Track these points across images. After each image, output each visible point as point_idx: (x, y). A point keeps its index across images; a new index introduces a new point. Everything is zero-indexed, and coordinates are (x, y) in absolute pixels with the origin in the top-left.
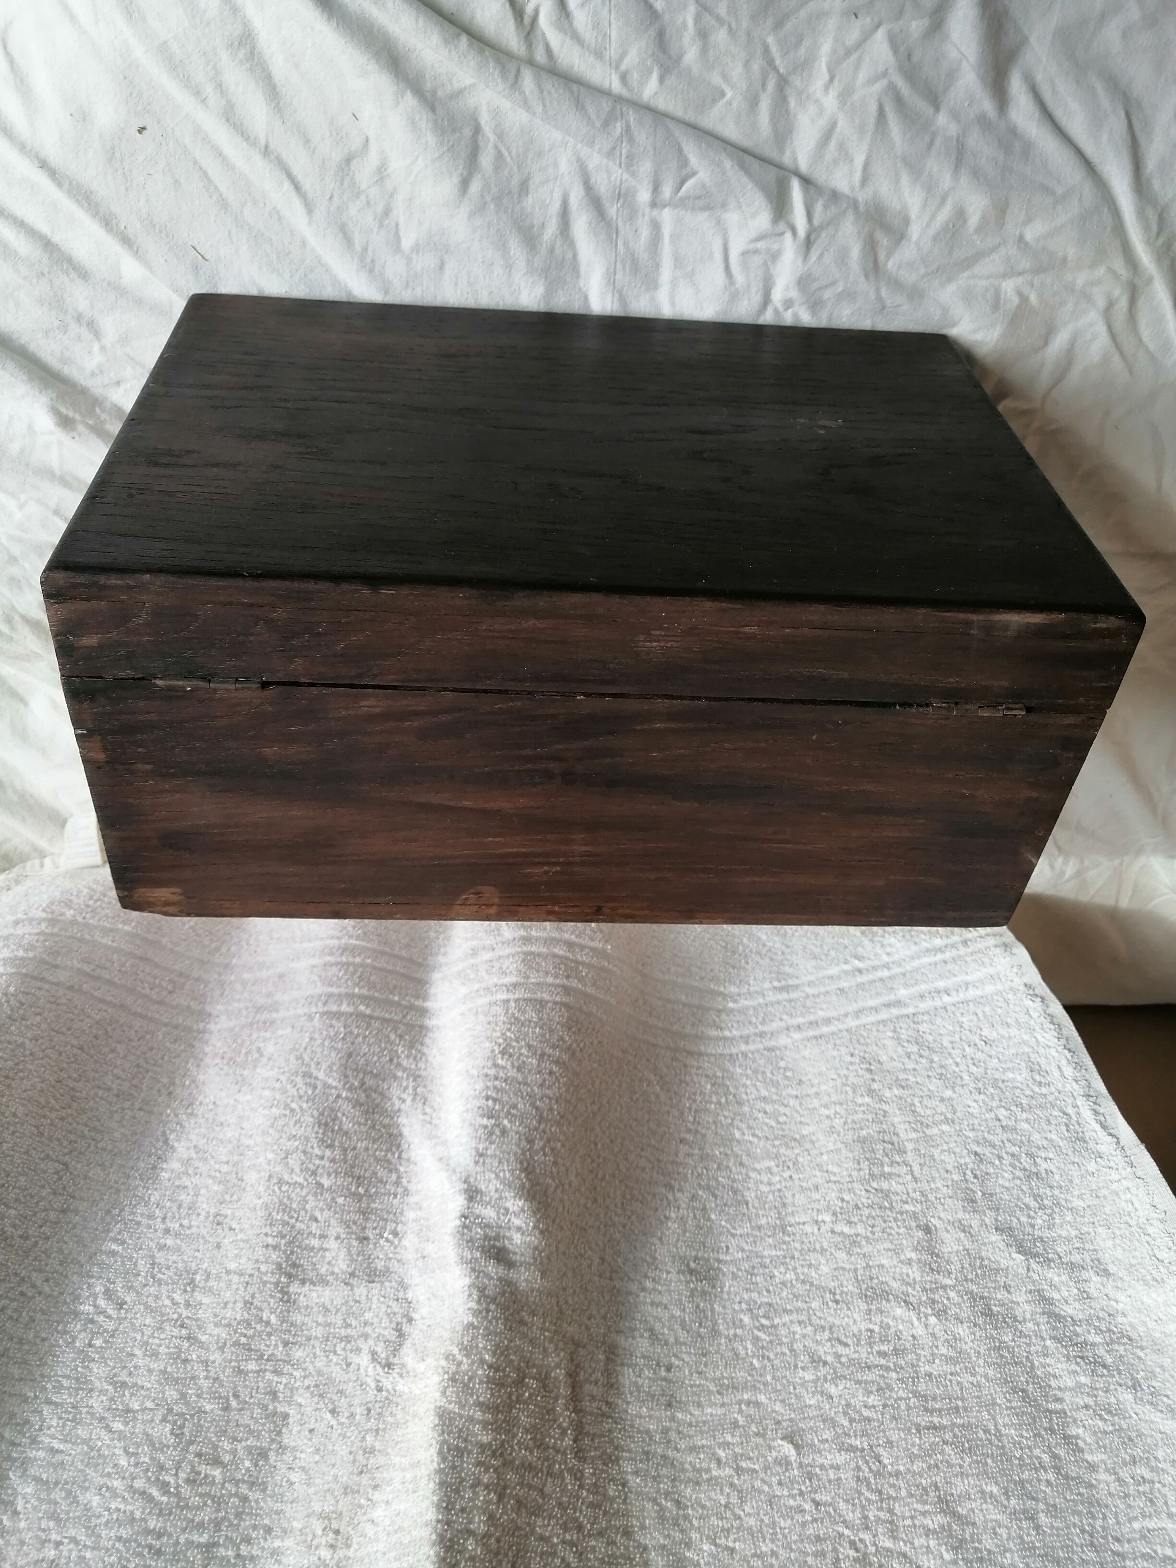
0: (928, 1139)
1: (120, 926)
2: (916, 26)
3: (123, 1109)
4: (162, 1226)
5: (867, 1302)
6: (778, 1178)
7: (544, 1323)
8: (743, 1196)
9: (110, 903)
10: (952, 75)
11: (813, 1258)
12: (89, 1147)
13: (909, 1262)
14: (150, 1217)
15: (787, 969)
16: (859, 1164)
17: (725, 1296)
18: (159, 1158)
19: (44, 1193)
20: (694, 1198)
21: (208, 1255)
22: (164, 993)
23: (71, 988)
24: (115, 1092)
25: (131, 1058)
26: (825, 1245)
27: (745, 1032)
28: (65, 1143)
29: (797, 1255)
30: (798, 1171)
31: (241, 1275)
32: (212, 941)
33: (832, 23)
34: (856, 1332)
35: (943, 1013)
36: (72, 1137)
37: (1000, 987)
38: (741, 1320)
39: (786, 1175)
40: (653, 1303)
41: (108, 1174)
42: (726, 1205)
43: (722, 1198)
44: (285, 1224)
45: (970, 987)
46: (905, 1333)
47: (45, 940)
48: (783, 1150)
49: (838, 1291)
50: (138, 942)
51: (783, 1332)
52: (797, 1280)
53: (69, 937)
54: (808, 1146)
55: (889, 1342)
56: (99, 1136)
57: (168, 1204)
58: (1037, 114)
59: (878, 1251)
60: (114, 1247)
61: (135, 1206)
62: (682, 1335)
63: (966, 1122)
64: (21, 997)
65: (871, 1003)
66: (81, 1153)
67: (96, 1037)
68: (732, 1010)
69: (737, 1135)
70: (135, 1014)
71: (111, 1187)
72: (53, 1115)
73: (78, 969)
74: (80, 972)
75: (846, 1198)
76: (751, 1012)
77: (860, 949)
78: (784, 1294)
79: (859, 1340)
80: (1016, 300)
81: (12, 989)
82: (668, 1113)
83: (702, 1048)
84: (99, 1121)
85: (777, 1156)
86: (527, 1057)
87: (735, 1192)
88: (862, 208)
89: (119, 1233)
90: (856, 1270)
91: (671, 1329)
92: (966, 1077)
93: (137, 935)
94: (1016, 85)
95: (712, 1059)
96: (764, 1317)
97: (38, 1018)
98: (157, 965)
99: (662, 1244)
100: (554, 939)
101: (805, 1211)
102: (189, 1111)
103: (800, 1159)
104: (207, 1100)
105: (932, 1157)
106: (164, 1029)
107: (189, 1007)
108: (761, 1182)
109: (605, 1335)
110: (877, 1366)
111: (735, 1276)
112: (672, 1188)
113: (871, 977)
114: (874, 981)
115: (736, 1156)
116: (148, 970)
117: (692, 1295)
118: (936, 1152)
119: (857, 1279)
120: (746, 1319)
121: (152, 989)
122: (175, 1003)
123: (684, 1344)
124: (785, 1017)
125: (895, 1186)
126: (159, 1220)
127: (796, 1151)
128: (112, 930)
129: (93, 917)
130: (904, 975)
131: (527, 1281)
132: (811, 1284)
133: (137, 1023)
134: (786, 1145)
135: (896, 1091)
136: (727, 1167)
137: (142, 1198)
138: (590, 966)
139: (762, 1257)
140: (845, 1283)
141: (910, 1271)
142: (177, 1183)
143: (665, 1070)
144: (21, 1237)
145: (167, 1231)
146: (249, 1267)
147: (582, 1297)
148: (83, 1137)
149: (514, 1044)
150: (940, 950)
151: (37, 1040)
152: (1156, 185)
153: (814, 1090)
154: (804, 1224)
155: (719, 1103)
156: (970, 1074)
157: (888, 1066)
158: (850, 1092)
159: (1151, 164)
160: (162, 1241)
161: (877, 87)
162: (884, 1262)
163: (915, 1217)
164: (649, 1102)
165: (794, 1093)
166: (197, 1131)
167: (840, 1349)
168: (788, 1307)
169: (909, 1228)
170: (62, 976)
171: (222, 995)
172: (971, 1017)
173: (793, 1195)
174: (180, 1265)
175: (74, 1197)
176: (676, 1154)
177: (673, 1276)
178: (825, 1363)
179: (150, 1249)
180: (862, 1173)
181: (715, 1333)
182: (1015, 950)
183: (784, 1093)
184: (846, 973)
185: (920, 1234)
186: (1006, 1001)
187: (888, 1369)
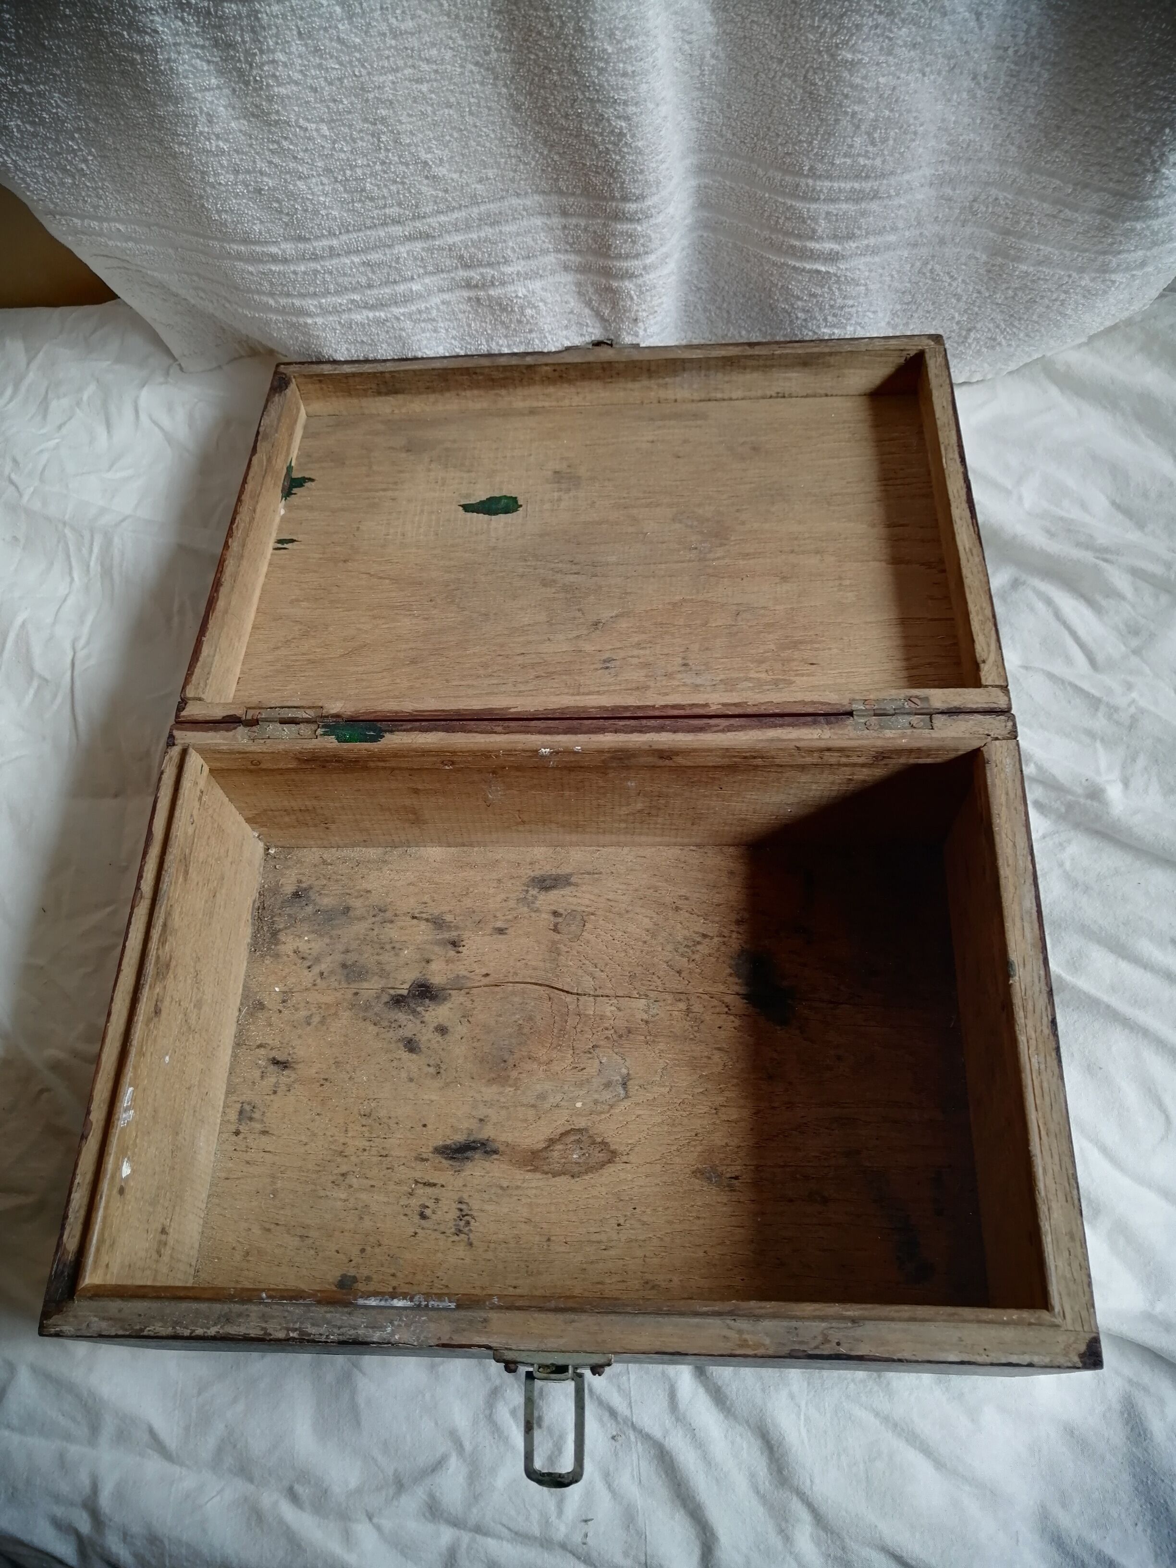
9: (1042, 298)
73: (1077, 211)
74: (1075, 207)
86: (594, 133)
106: (982, 156)
107: (954, 188)
116: (1001, 221)
121: (996, 199)
122: (971, 185)
128: (1040, 263)
129: (1061, 278)
133: (1012, 154)
149: (610, 146)
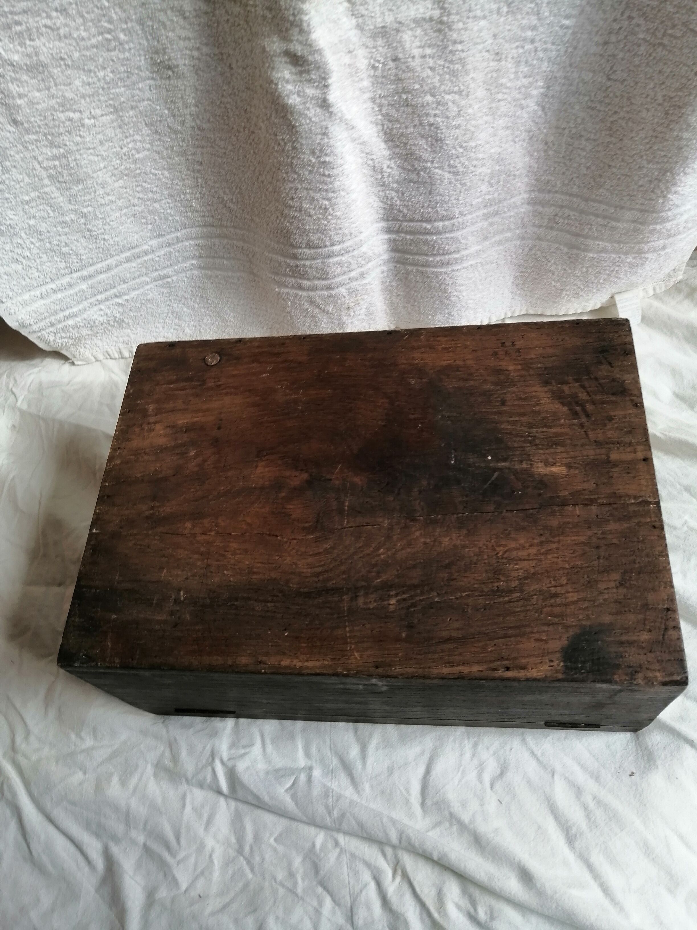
0: (35, 189)
1: (595, 255)
2: (163, 893)
3: (576, 127)
4: (536, 44)
5: (40, 61)
6: (130, 146)
7: (256, 11)
8: (150, 129)
9: (605, 270)
10: (138, 866)
11: (89, 90)
12: (595, 95)
13: (20, 96)
14: (545, 50)
15: (165, 291)
16: (77, 164)
17: (142, 52)
18: (546, 96)
19: (621, 55)
20: (183, 123)
21: (501, 28)
22: (560, 214)
23: (622, 208)
24: (583, 139)
25: (575, 165)
26: (83, 102)
27: (180, 245)
28: (611, 95)
29: (101, 91)
30: (117, 153)
31: (475, 17)
32: (535, 254)
33: (214, 889)
34: (42, 38)
35: (52, 276)
36: (607, 100)
37: (20, 299)
38: (125, 35)
39: (125, 150)
40: (189, 39)
41: (579, 77)
42: (160, 121)
43: (164, 127)
44: (451, 62)
45: (39, 296)
46: (7, 41)
47: (643, 238)
48: (132, 166)
49: (64, 67)
50: (582, 247)
51: (93, 30)
52: (95, 73)
53: (628, 243)
54: (116, 172)
55: (16, 33)
56: (589, 104)
57: (535, 62)
58: (84, 848)
59: (44, 101)
60: (567, 22)
61: (557, 56)
62: (162, 17)
63: (14, 203)
64: (654, 197)
65: (103, 276)
66: (600, 89)
67: (601, 176)
68: (193, 258)
69: (166, 173)
70: (577, 196)
71: (576, 67)
72: (622, 114)
73: (619, 222)
74: (617, 220)
75: (78, 138)
76: (180, 259)
77: (121, 310)
78: (101, 60)
79: (38, 31)
80: (83, 734)
81: (661, 201)
82: (215, 182)
83: (205, 230)
84: (591, 116)
85: (135, 161)
86: (310, 208)
87: (156, 132)
88: (184, 780)
89: (565, 34)
90: (56, 85)
91: (172, 21)
92: (23, 235)
93: (584, 251)
94: (100, 864)
95: (197, 224)
96: (110, 40)
97: (640, 183)
98: (568, 232)
99: (195, 86)
100: (312, 290)
101: (104, 125)
102: (531, 134)
103: (118, 162)
104: (520, 143)
105: (29, 176)
106: (557, 189)
107: (543, 207)
108: (140, 141)
109: (215, 9)
110: (19, 13)
111: (139, 68)
112: (199, 129)
113: (108, 293)
114: (106, 291)
115: (163, 158)
116: (573, 228)
117: (164, 49)
118: (27, 179)
119: (53, 79)
120: (122, 36)
121: (569, 215)
122: (553, 208)
123: (160, 11)
124: (157, 259)
125: (48, 151)
126: (539, 49)
127: (123, 167)
128: (600, 252)
129: (614, 259)
130: (86, 299)
131: (274, 43)
132: (84, 70)
133: (575, 190)
134: (132, 171)
135: (68, 219)
136: (167, 149)
137: (554, 64)
138: (286, 275)
139: (124, 86)
140: (60, 74)
141: (18, 89)
142: (531, 79)
143: (224, 212)
144: (633, 18)
145: (533, 41)
146: (471, 24)
147: (236, 36)
148: (600, 102)
149: (320, 216)
150: (67, 317)
151: (639, 167)
152: (8, 813)
153: (123, 212)
154: (102, 115)
155: (185, 194)
156: (21, 237)
157: (78, 236)
158: (98, 214)
159: (13, 825)
160: (535, 33)
161: (182, 854)
162: (37, 94)
163: (27, 131)
164: (228, 188)
165: (136, 208)
166: (524, 120)
167: (48, 22)
168: (95, 50)
169: (28, 122)
170: (629, 215)
171: (523, 219)
172: (33, 276)
173: (116, 135)
174: (519, 17)
175: (601, 55)
176: (202, 153)
177: (181, 62)
178: (56, 10)
179: (542, 25)
180: (73, 157)
181: (141, 22)
182: (17, 324)
183: (143, 207)
184: (126, 294)
185: (19, 119)
186: (12, 290)
187: (11, 13)
